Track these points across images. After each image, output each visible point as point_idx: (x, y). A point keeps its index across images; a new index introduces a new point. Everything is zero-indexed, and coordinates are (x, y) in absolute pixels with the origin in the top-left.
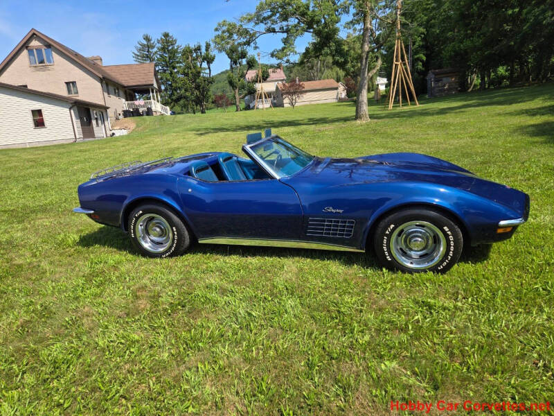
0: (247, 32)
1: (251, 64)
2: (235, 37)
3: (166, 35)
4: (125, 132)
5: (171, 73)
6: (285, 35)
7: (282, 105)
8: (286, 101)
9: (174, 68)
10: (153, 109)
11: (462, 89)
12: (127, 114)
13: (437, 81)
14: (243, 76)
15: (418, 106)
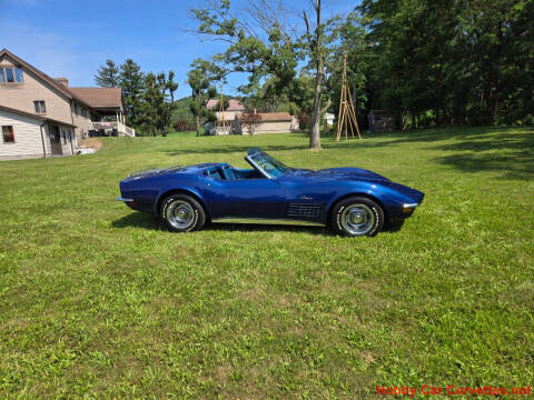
0: (218, 69)
1: (212, 94)
2: (208, 72)
3: (130, 62)
4: (91, 151)
5: (133, 98)
6: (251, 74)
7: (240, 133)
8: (245, 130)
9: (137, 93)
10: (119, 130)
11: (397, 128)
12: (92, 133)
13: (377, 119)
14: (204, 104)
15: (361, 140)
